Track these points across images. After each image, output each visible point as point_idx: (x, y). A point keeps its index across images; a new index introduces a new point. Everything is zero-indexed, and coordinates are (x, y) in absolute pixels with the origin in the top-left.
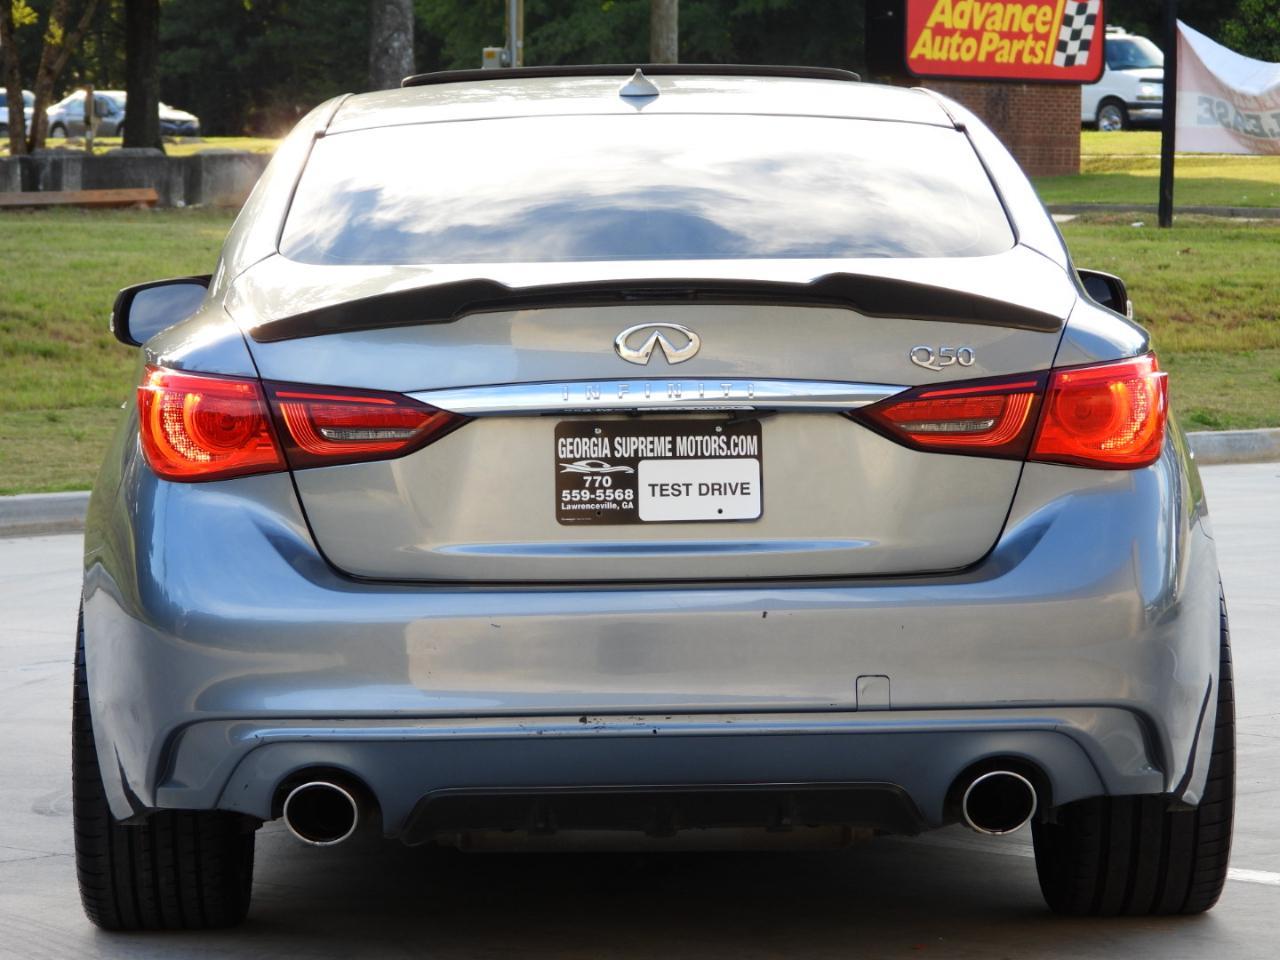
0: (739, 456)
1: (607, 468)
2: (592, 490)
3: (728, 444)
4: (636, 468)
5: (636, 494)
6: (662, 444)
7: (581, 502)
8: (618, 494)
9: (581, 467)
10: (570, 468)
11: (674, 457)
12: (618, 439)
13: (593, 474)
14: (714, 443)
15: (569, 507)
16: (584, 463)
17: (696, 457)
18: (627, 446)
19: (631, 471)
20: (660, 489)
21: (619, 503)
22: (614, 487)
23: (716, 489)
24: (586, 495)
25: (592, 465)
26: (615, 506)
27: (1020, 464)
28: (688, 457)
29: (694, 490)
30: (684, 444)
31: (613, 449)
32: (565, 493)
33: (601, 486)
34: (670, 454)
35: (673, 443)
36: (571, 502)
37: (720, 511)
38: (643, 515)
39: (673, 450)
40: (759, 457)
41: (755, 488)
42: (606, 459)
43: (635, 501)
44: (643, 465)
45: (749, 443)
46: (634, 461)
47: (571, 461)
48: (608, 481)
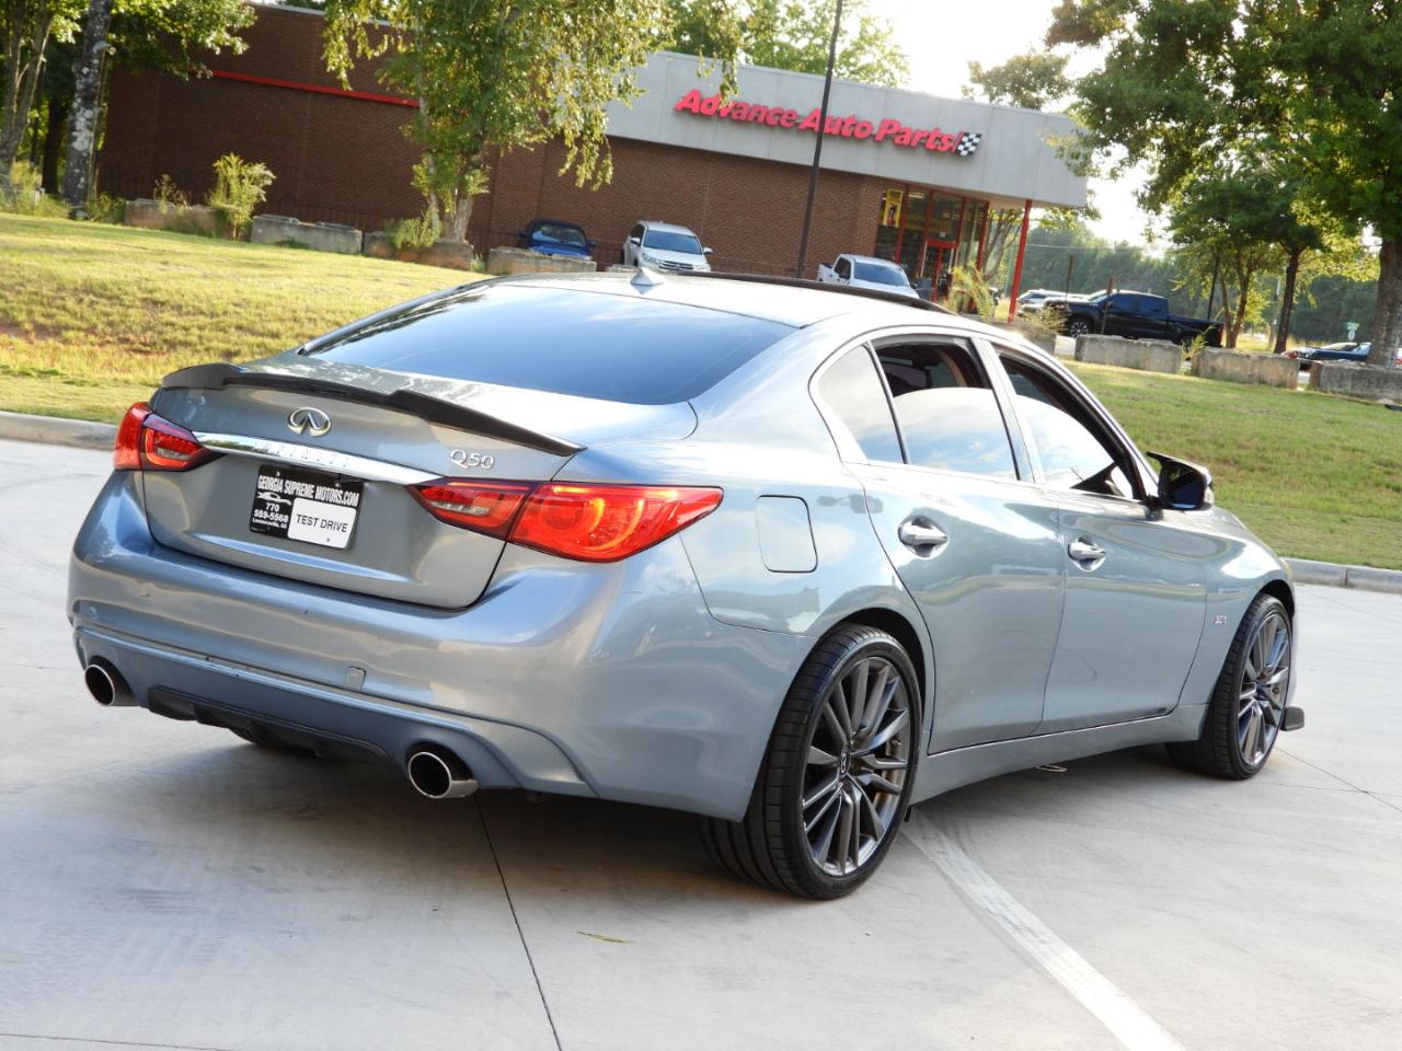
0: (347, 506)
1: (279, 500)
2: (269, 512)
3: (343, 496)
4: (292, 502)
5: (289, 519)
6: (309, 488)
7: (262, 519)
8: (280, 518)
9: (266, 496)
10: (262, 496)
11: (314, 499)
12: (287, 482)
13: (272, 502)
14: (335, 494)
15: (257, 521)
16: (268, 494)
17: (325, 501)
18: (293, 487)
19: (289, 503)
20: (303, 519)
21: (280, 523)
22: (280, 512)
23: (330, 524)
24: (266, 515)
25: (272, 496)
26: (277, 525)
27: (503, 542)
28: (320, 501)
29: (319, 522)
30: (321, 490)
31: (284, 488)
32: (256, 511)
33: (274, 511)
34: (311, 497)
35: (315, 489)
36: (258, 518)
37: (328, 540)
38: (291, 534)
39: (314, 494)
40: (357, 508)
41: (349, 529)
42: (279, 493)
43: (288, 524)
44: (297, 501)
45: (354, 498)
46: (292, 498)
47: (263, 491)
48: (277, 508)
